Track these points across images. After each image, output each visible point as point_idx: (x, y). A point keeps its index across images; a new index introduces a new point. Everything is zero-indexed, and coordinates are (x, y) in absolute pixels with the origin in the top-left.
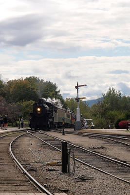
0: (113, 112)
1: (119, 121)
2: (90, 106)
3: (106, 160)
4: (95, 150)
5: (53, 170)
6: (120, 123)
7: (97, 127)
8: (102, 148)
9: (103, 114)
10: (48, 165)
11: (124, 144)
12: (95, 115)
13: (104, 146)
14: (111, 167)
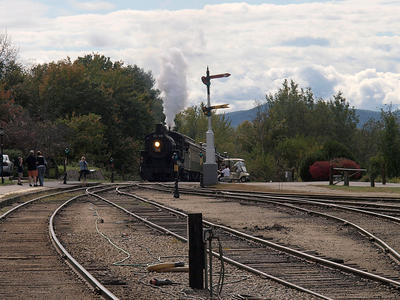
0: (293, 142)
1: (311, 161)
2: (235, 126)
3: (293, 258)
4: (261, 233)
5: (168, 283)
6: (312, 168)
7: (255, 176)
8: (278, 228)
9: (269, 146)
10: (152, 270)
11: (328, 218)
12: (250, 149)
13: (282, 222)
14: (309, 275)
